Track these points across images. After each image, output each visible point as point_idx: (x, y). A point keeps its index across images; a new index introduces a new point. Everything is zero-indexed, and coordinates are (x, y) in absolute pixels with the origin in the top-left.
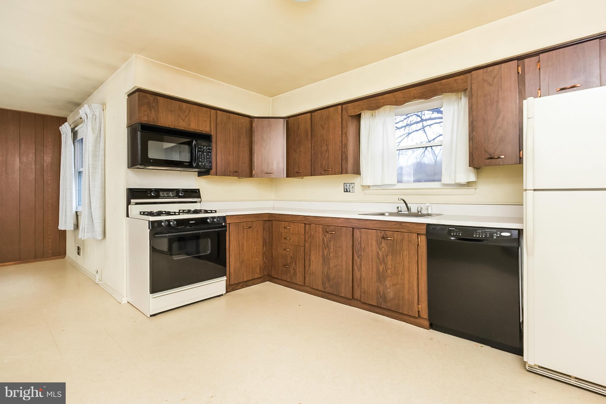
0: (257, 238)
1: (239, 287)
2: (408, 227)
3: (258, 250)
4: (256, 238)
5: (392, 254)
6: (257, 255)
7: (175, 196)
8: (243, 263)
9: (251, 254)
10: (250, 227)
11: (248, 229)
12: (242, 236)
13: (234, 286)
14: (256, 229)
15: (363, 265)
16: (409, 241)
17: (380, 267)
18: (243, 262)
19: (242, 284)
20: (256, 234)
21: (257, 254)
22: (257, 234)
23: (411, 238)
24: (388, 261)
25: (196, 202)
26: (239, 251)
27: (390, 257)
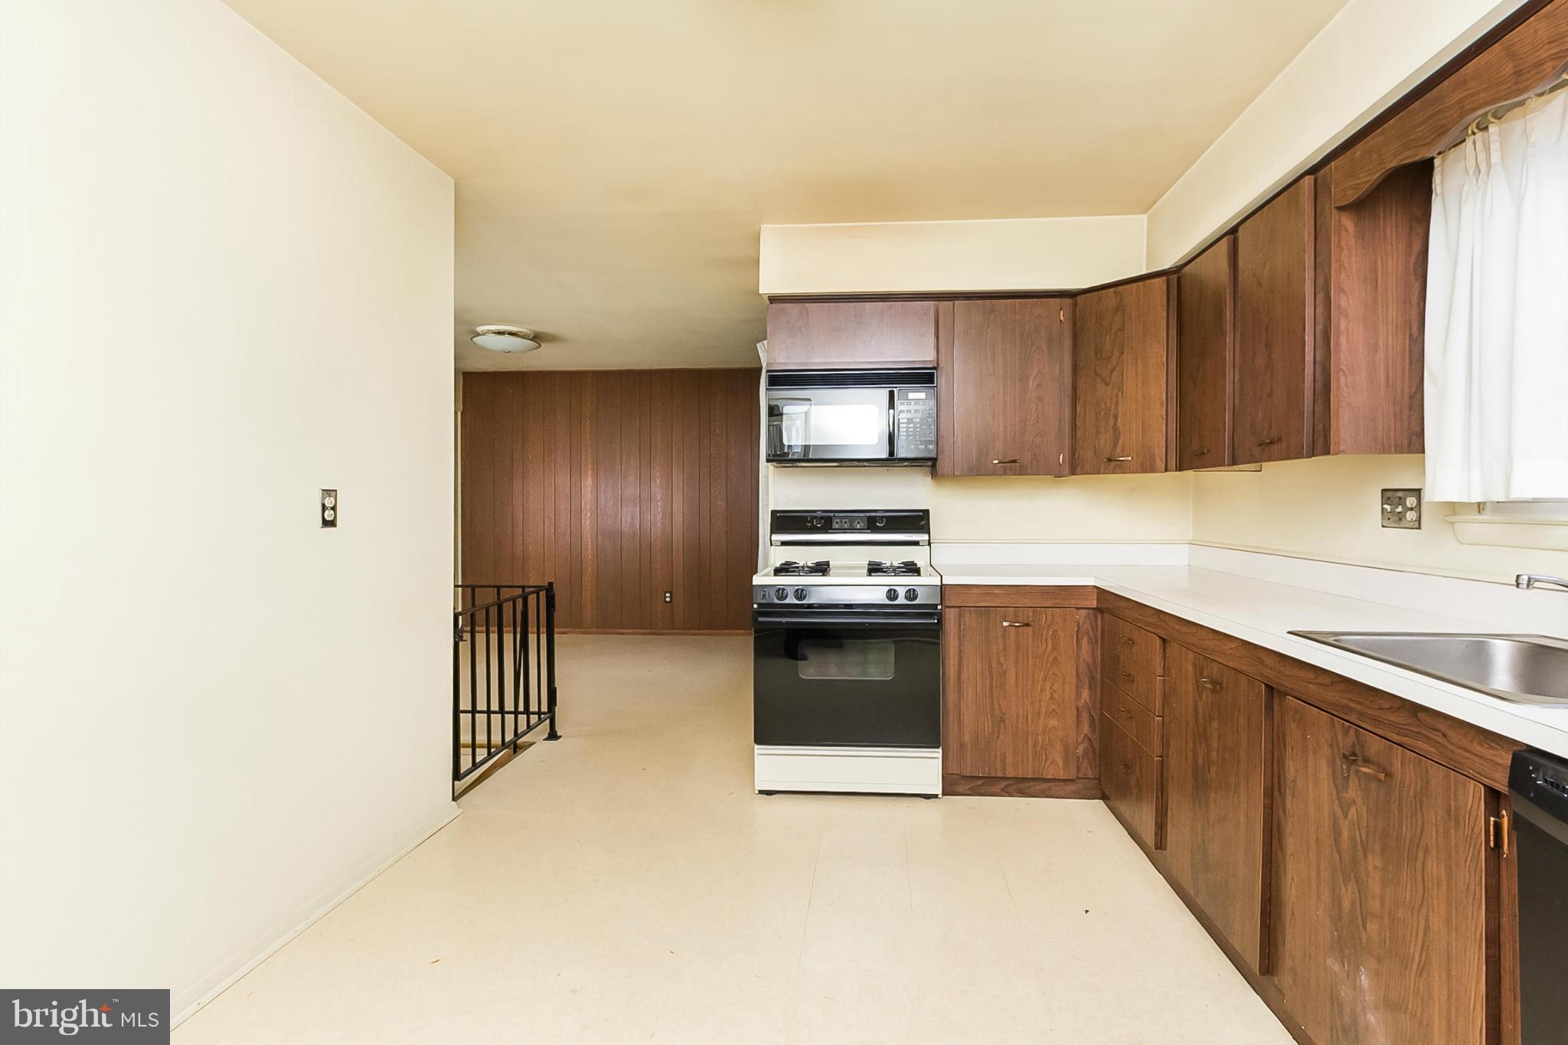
0: (1056, 658)
1: (993, 789)
2: (1444, 735)
3: (1056, 696)
4: (1051, 659)
5: (1383, 850)
6: (1054, 710)
7: (866, 527)
8: (1002, 726)
9: (1032, 703)
10: (1027, 625)
11: (1021, 629)
12: (1002, 648)
13: (980, 782)
14: (1051, 633)
15: (1292, 855)
16: (1449, 812)
17: (1344, 889)
18: (1002, 720)
19: (1003, 784)
20: (1050, 646)
21: (1054, 707)
22: (1054, 648)
23: (1456, 799)
24: (1368, 874)
25: (916, 543)
26: (991, 687)
27: (1374, 861)
